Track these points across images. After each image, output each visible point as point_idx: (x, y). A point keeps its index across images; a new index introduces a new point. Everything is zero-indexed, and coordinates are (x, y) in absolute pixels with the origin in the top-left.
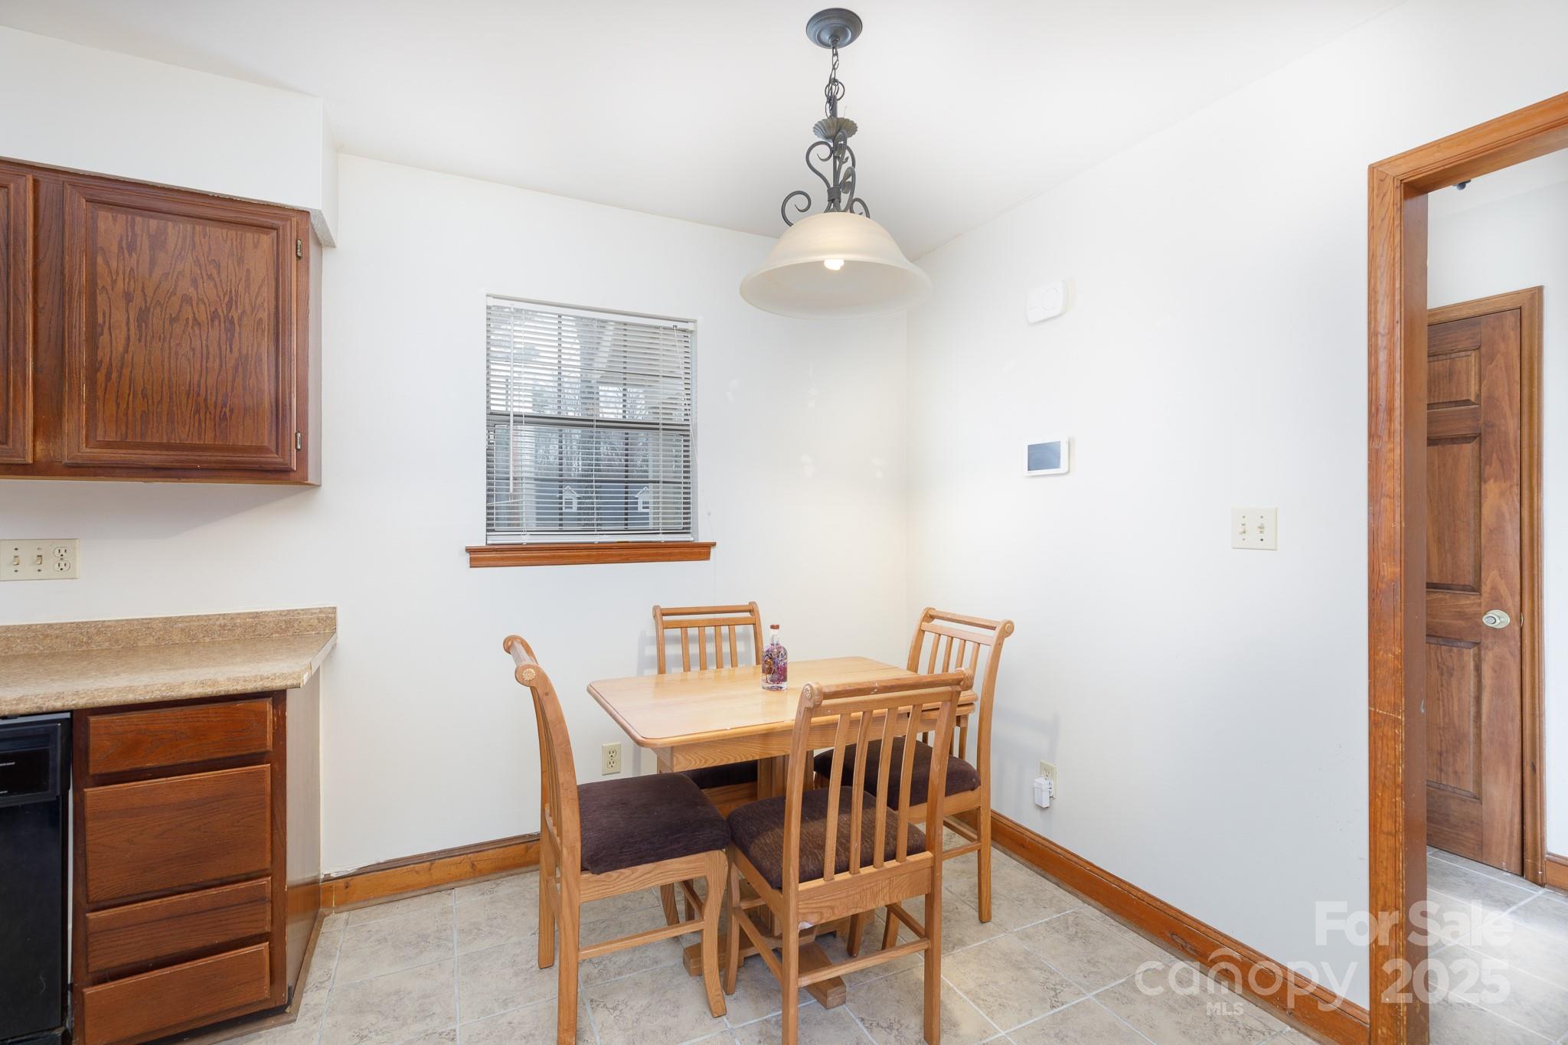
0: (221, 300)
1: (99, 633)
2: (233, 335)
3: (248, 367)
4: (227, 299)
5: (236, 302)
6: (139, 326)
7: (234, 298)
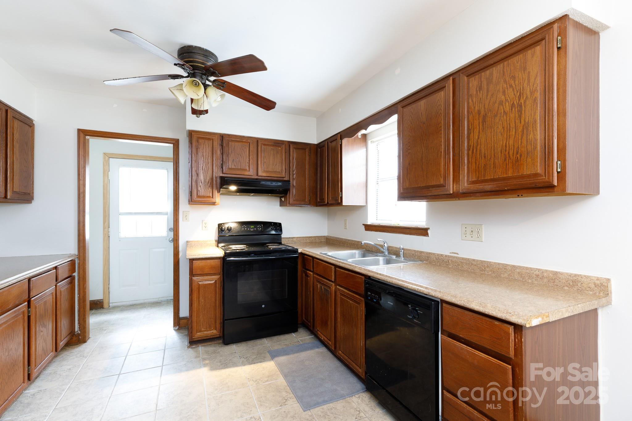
0: (515, 96)
1: (488, 267)
2: (521, 113)
3: (529, 128)
4: (518, 94)
5: (523, 93)
6: (483, 124)
7: (522, 92)
